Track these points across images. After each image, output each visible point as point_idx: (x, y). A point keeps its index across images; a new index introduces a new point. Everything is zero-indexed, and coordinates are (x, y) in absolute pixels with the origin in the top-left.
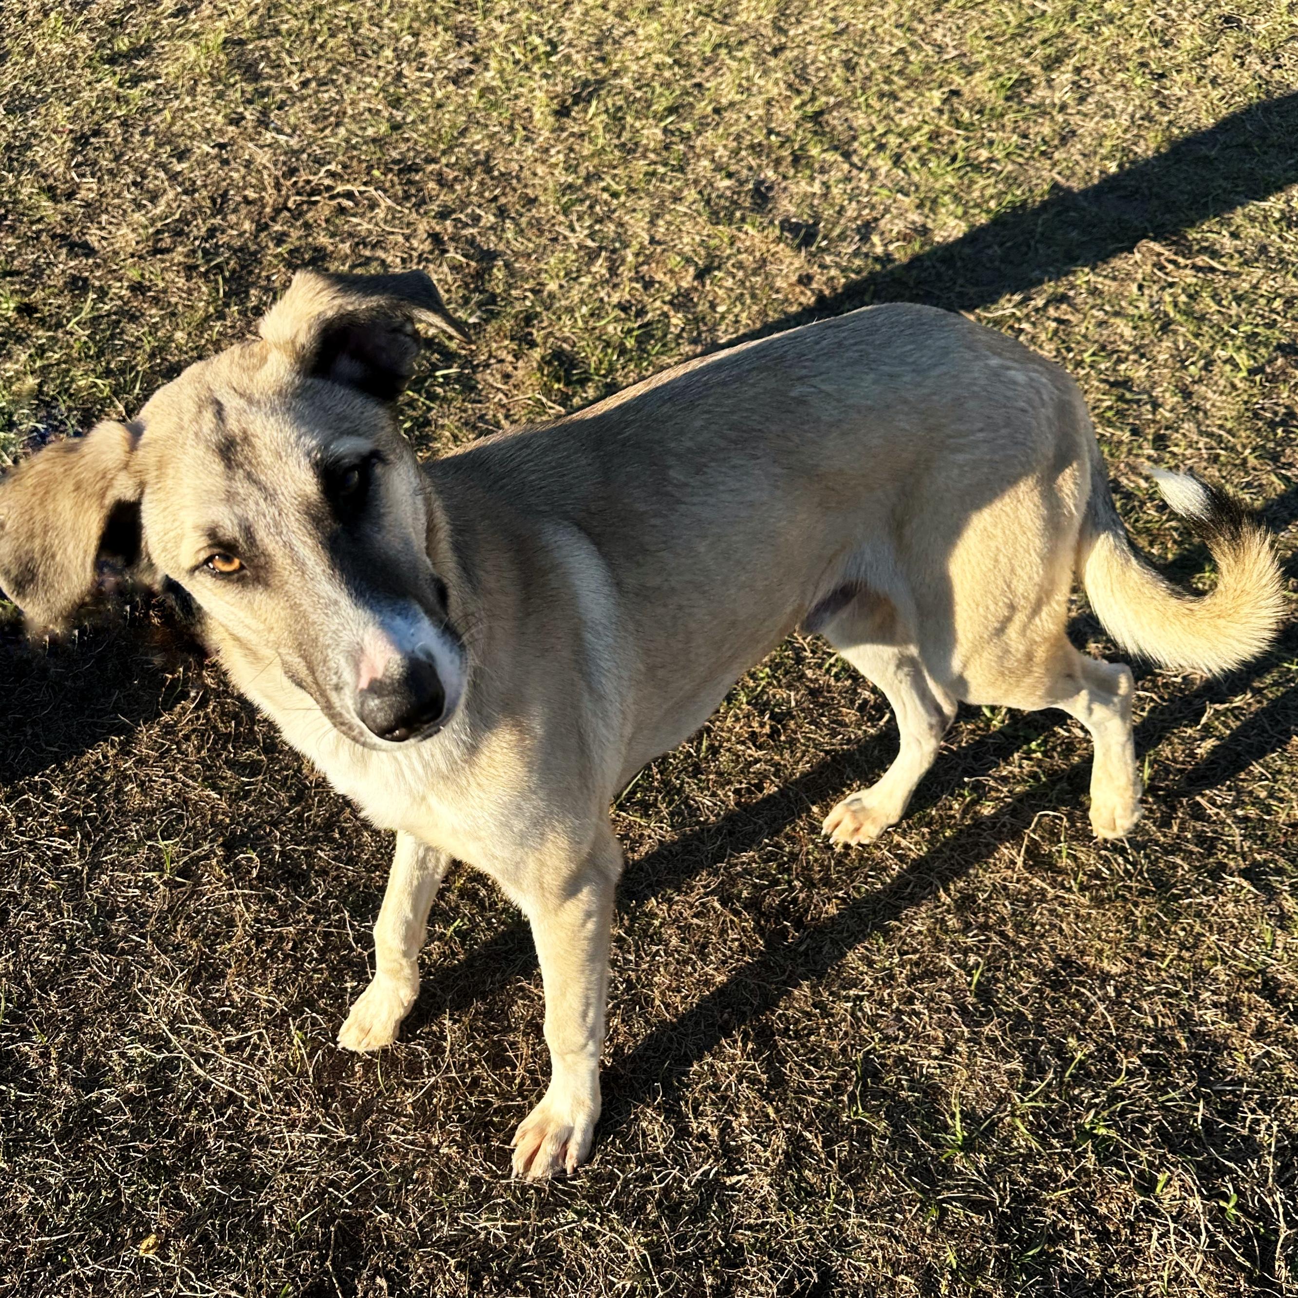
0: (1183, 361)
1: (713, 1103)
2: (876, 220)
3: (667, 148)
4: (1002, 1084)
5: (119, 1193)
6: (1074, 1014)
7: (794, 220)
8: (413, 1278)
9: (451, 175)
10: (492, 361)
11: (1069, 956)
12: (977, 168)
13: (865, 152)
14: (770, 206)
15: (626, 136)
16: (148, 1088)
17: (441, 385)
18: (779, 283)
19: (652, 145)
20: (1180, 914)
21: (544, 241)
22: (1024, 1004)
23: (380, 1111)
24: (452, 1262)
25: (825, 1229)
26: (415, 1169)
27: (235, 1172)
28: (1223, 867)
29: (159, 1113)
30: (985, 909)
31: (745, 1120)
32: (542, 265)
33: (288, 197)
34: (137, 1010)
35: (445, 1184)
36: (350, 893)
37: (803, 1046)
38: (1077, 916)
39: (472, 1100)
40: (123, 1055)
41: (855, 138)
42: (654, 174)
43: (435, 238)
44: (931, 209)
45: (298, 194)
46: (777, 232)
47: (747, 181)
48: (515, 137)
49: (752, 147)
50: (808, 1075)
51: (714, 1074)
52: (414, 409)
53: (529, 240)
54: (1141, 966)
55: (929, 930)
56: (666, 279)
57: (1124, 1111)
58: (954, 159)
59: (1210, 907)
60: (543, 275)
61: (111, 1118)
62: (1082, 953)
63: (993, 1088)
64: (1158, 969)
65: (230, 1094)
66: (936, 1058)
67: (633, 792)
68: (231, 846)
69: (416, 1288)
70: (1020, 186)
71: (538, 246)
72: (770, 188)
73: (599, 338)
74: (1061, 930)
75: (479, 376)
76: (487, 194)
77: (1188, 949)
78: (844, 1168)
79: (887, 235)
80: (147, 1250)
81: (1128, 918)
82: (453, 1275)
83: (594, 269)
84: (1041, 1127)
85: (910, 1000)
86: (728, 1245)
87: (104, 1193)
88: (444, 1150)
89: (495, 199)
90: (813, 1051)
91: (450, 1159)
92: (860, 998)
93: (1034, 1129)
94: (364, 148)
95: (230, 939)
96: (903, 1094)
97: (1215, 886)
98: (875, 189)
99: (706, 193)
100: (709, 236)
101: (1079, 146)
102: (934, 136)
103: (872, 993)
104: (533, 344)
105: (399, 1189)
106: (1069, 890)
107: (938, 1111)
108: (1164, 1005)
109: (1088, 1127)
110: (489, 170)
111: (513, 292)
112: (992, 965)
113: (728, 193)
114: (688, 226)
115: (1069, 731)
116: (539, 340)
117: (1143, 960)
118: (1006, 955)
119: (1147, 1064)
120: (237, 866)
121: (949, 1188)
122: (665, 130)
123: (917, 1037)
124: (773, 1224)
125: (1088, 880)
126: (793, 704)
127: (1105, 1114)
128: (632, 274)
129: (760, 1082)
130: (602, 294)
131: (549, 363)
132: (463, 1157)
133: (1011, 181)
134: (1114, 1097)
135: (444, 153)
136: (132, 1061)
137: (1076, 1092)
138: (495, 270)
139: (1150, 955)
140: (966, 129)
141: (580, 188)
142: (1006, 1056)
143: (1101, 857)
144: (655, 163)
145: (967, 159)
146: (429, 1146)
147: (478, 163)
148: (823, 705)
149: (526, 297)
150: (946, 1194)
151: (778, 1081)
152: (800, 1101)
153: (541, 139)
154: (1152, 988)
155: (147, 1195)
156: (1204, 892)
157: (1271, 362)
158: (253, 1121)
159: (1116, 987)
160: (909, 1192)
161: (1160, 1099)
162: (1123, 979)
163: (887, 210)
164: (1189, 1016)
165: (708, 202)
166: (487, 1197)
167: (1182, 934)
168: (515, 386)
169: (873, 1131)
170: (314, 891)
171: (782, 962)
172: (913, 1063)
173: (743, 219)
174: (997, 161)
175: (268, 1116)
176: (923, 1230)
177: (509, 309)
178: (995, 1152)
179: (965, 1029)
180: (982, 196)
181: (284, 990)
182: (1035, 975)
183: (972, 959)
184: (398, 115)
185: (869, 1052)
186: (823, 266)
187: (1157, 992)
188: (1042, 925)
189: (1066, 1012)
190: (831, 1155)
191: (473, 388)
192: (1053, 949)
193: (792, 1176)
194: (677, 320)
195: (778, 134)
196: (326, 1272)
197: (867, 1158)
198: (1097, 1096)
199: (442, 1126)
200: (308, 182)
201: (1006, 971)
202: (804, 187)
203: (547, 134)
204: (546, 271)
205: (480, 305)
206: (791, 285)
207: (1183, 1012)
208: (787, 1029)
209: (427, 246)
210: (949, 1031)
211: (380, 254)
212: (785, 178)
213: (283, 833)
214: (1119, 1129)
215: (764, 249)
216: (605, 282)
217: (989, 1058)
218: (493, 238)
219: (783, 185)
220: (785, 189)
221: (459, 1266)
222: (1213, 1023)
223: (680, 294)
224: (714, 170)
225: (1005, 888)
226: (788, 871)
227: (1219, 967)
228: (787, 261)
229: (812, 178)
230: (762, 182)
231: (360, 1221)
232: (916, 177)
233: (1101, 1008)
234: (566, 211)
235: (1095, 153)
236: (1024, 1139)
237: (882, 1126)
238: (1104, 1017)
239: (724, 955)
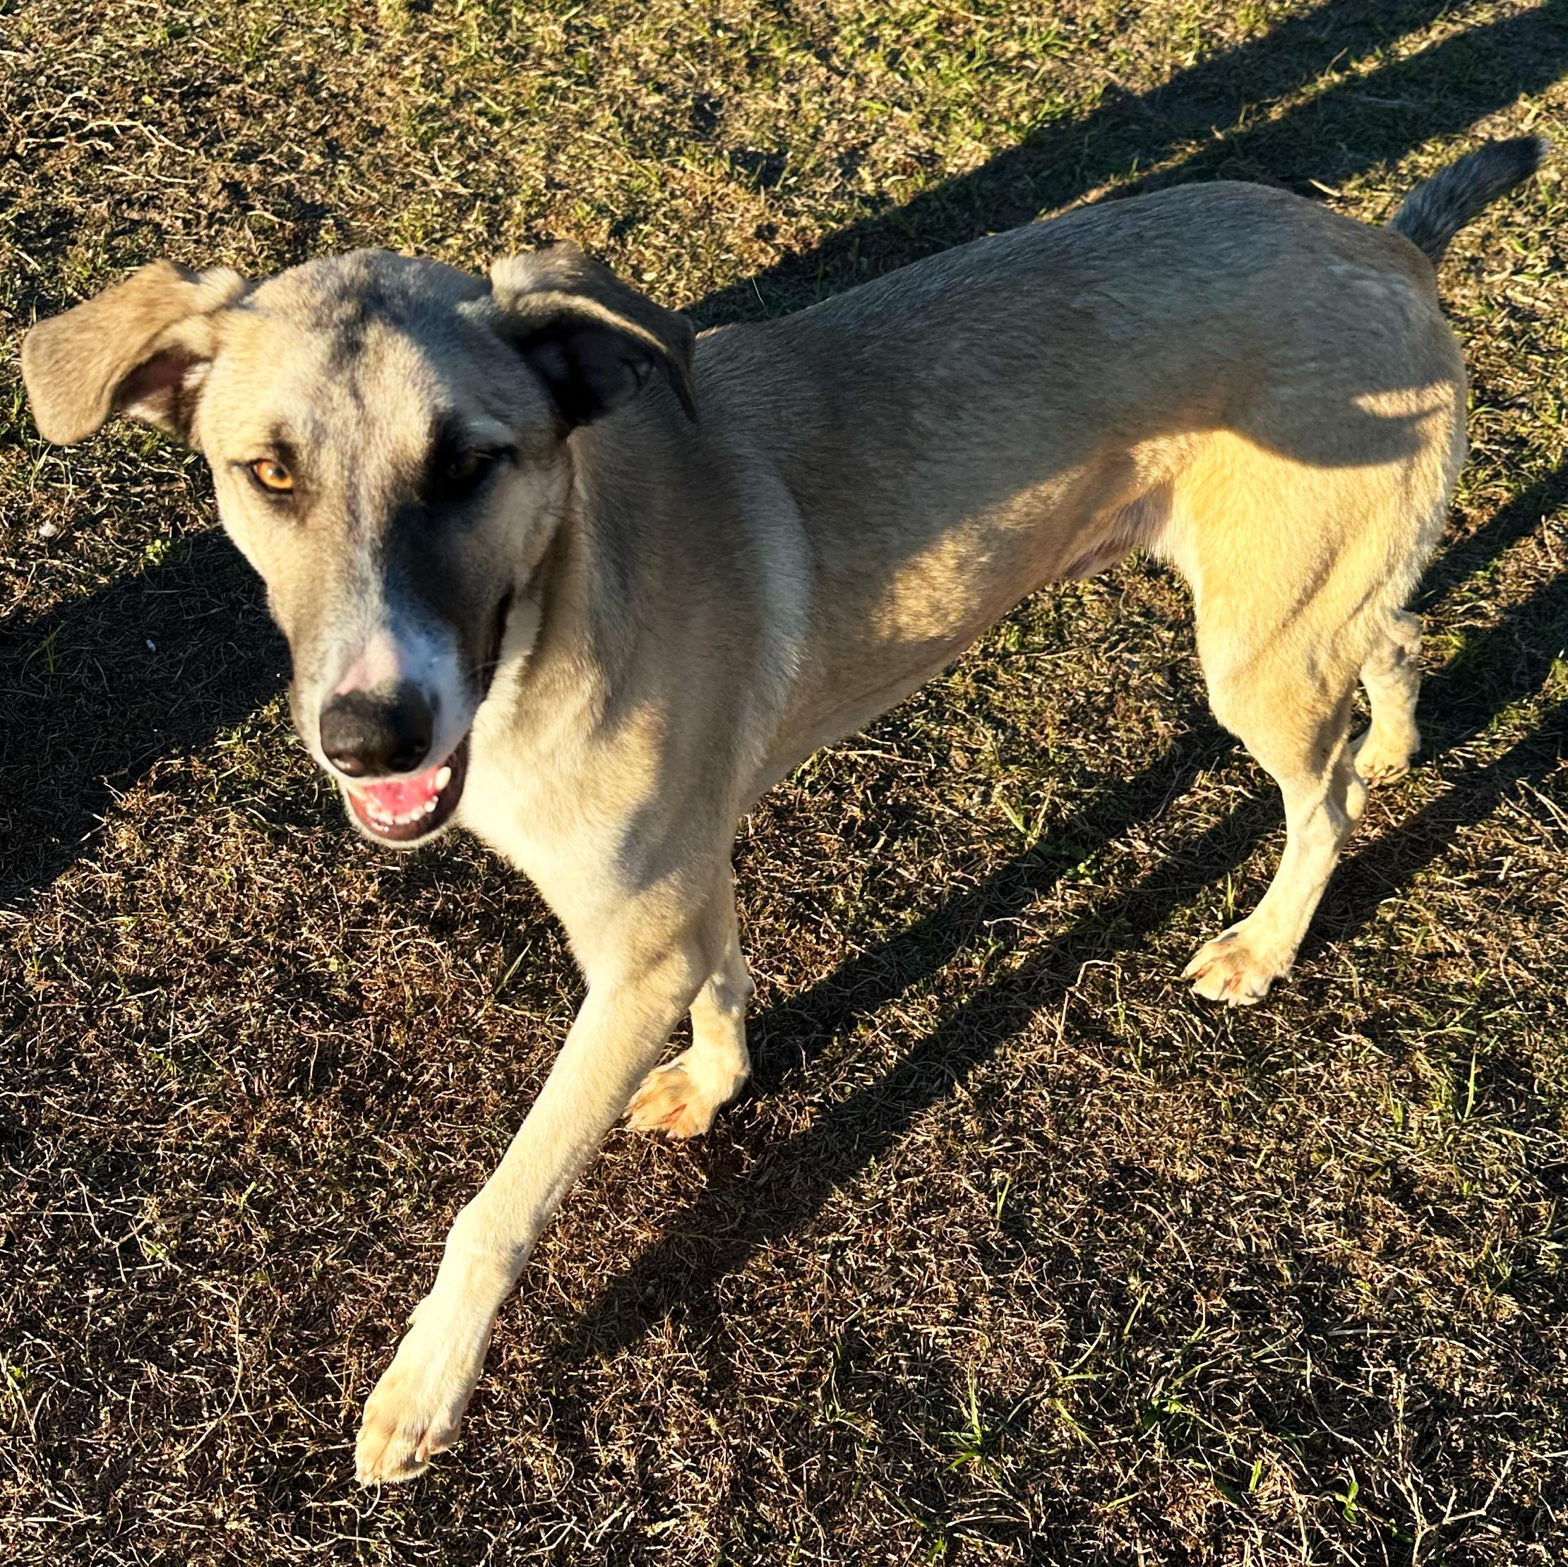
1: (631, 1419)
2: (865, 145)
3: (570, 52)
6: (1136, 1243)
7: (751, 149)
9: (258, 98)
11: (1130, 1160)
12: (1004, 67)
13: (849, 50)
14: (718, 130)
15: (512, 35)
18: (731, 238)
19: (549, 49)
20: (1279, 1091)
21: (393, 188)
22: (1068, 1235)
23: (137, 1475)
28: (1336, 1019)
30: (1016, 1103)
31: (676, 1439)
32: (391, 223)
33: (16, 140)
36: (93, 1155)
37: (762, 1322)
38: (1140, 1103)
39: (275, 1448)
41: (835, 31)
42: (551, 89)
43: (234, 190)
44: (939, 128)
45: (32, 134)
46: (727, 166)
47: (685, 96)
48: (351, 42)
49: (691, 47)
50: (766, 1364)
51: (632, 1377)
53: (372, 188)
54: (1226, 1168)
55: (938, 1139)
56: (570, 237)
57: (1206, 1376)
58: (971, 56)
60: (393, 237)
62: (1148, 1155)
63: (1026, 1359)
64: (1251, 1170)
66: (946, 1322)
67: (521, 974)
70: (1062, 90)
71: (385, 196)
72: (717, 105)
74: (1119, 1125)
76: (310, 125)
77: (1290, 1140)
78: (814, 1495)
79: (880, 166)
81: (1208, 1102)
83: (466, 227)
84: (1090, 1409)
85: (911, 1244)
88: (232, 1525)
89: (323, 130)
90: (775, 1328)
91: (241, 1537)
92: (841, 1246)
93: (1081, 1413)
94: (130, 64)
96: (900, 1378)
97: (1326, 1049)
98: (863, 102)
99: (624, 114)
100: (630, 175)
101: (1143, 32)
102: (945, 25)
103: (858, 1237)
106: (1129, 1068)
107: (950, 1400)
108: (1258, 1221)
109: (1155, 1403)
110: (313, 91)
112: (1023, 1182)
113: (657, 113)
114: (601, 161)
115: (1129, 845)
117: (1230, 1159)
118: (1043, 1166)
119: (1236, 1306)
121: (963, 1510)
122: (567, 27)
123: (920, 1296)
125: (1155, 1051)
126: (751, 831)
127: (1179, 1382)
128: (521, 231)
129: (698, 1381)
132: (259, 1533)
133: (1050, 83)
134: (1192, 1358)
135: (248, 68)
137: (1141, 1354)
138: (322, 232)
139: (1239, 1151)
140: (988, 14)
141: (446, 112)
142: (1043, 1311)
143: (1171, 1019)
144: (554, 74)
145: (990, 56)
146: (210, 1520)
147: (297, 81)
148: (793, 830)
150: (958, 1519)
151: (724, 1377)
152: (755, 1403)
153: (390, 44)
154: (1243, 1197)
156: (1312, 1058)
159: (1193, 1200)
160: (907, 1520)
161: (1255, 1355)
162: (1202, 1187)
163: (880, 132)
164: (1292, 1233)
165: (629, 127)
167: (1281, 1118)
169: (853, 1437)
171: (732, 1203)
172: (915, 1333)
173: (679, 151)
174: (1031, 57)
178: (1029, 1450)
179: (986, 1278)
180: (1011, 107)
182: (1083, 1192)
183: (997, 1175)
184: (182, 16)
185: (853, 1323)
186: (791, 213)
187: (1249, 1203)
188: (1093, 1122)
189: (1126, 1240)
190: (796, 1478)
192: (1108, 1152)
193: (741, 1514)
195: (727, 28)
197: (848, 1477)
198: (1168, 1357)
199: (229, 1489)
200: (47, 116)
201: (1044, 1189)
202: (765, 102)
203: (399, 37)
206: (747, 240)
207: (1286, 1229)
208: (739, 1301)
209: (221, 202)
210: (964, 1282)
211: (154, 215)
212: (738, 89)
214: (1198, 1403)
215: (708, 188)
216: (481, 244)
217: (1020, 1316)
218: (319, 186)
219: (736, 99)
220: (739, 105)
222: (1327, 1241)
224: (637, 82)
225: (1043, 1071)
227: (1332, 1162)
228: (741, 206)
229: (776, 89)
230: (707, 97)
232: (920, 84)
233: (1172, 1232)
234: (425, 146)
235: (1166, 40)
236: (1068, 1429)
237: (869, 1429)
238: (1177, 1244)
239: (649, 1201)
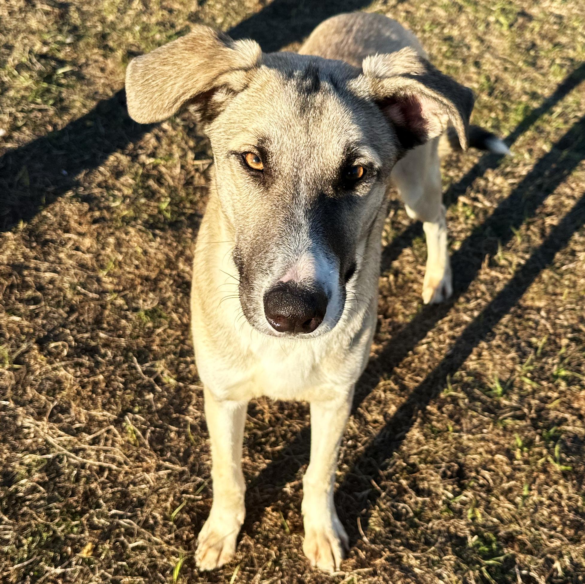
1: (375, 405)
4: (510, 364)
5: (55, 532)
6: (531, 327)
10: (90, 62)
16: (47, 475)
17: (63, 78)
24: (269, 509)
25: (452, 445)
27: (121, 503)
28: (573, 251)
29: (59, 487)
34: (20, 438)
37: (409, 369)
50: (416, 382)
52: (51, 93)
54: (553, 301)
56: (181, 8)
57: (569, 364)
59: (575, 268)
63: (506, 367)
64: (561, 300)
65: (100, 466)
68: (42, 343)
75: (85, 71)
78: (451, 416)
80: (87, 553)
83: (134, 6)
84: (535, 377)
87: (44, 535)
93: (532, 379)
96: (465, 378)
106: (509, 273)
107: (484, 383)
109: (555, 373)
111: (88, 24)
116: (115, 47)
117: (553, 297)
120: (50, 353)
121: (504, 413)
125: (516, 267)
127: (561, 365)
128: (159, 7)
129: (395, 390)
130: (145, 19)
134: (562, 358)
137: (544, 360)
139: (555, 294)
142: (508, 352)
143: (519, 256)
150: (503, 416)
154: (561, 308)
155: (72, 528)
156: (570, 262)
158: (122, 475)
159: (545, 312)
160: (486, 419)
162: (548, 307)
164: (582, 317)
168: (111, 74)
169: (459, 398)
170: (106, 354)
175: (130, 470)
176: (498, 434)
179: (485, 344)
181: (110, 408)
187: (565, 310)
189: (526, 327)
190: (442, 412)
191: (84, 78)
193: (427, 426)
198: (554, 360)
204: (104, 10)
205: (70, 32)
206: (255, 5)
213: (71, 330)
214: (570, 371)
223: (192, 15)
233: (543, 321)
236: (529, 385)
237: (461, 395)
238: (545, 325)
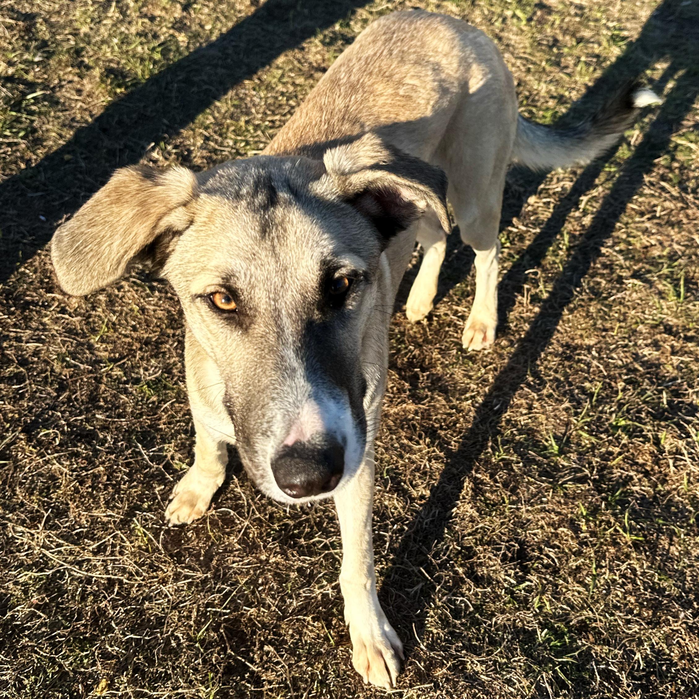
0: (490, 20)
1: (420, 477)
5: (61, 666)
6: (582, 370)
8: (287, 638)
10: (63, 83)
11: (567, 343)
16: (47, 596)
17: (33, 104)
20: (612, 305)
22: (557, 373)
23: (218, 553)
24: (309, 619)
25: (510, 521)
26: (258, 577)
27: (136, 624)
28: (620, 278)
29: (63, 609)
32: (71, 17)
34: (12, 552)
35: (281, 579)
37: (454, 431)
38: (564, 320)
39: (275, 526)
40: (16, 583)
51: (413, 462)
52: (21, 123)
54: (604, 337)
56: (163, 14)
57: (628, 411)
59: (624, 298)
60: (75, 23)
61: (29, 624)
62: (573, 339)
63: (560, 420)
64: (612, 336)
65: (109, 579)
66: (526, 414)
68: (29, 430)
69: (292, 643)
73: (134, 56)
75: (58, 94)
77: (622, 322)
78: (506, 485)
80: (102, 691)
81: (588, 315)
82: (313, 626)
83: (110, 15)
84: (593, 431)
86: (463, 548)
87: (48, 671)
88: (272, 560)
90: (460, 432)
91: (277, 564)
92: (472, 397)
93: (590, 432)
95: (59, 487)
96: (517, 438)
97: (622, 287)
103: (478, 392)
104: (88, 68)
105: (253, 592)
106: (554, 309)
107: (538, 441)
108: (623, 352)
109: (614, 423)
111: (58, 37)
116: (91, 64)
117: (604, 333)
119: (628, 383)
120: (40, 443)
121: (562, 477)
124: (481, 528)
127: (620, 414)
128: (138, 14)
129: (441, 458)
130: (123, 29)
131: (107, 76)
132: (285, 560)
134: (620, 405)
136: (25, 584)
137: (601, 408)
139: (605, 330)
142: (561, 402)
146: (261, 561)
149: (69, 40)
150: (562, 480)
154: (614, 346)
155: (82, 660)
156: (618, 291)
157: (535, 13)
158: (134, 590)
159: (596, 351)
160: (544, 485)
161: (642, 398)
162: (599, 346)
164: (636, 354)
166: (312, 576)
167: (616, 315)
168: (88, 96)
169: (511, 461)
170: (105, 440)
172: (516, 421)
175: (144, 583)
176: (559, 502)
177: (60, 49)
178: (576, 450)
179: (535, 395)
181: (115, 506)
182: (555, 357)
187: (617, 347)
189: (577, 371)
190: (496, 481)
191: (57, 103)
192: (558, 341)
193: (480, 500)
194: (182, 38)
196: (230, 656)
197: (515, 476)
198: (611, 407)
204: (76, 21)
205: (38, 48)
206: (247, 7)
207: (633, 353)
210: (526, 398)
213: (62, 412)
214: (630, 420)
216: (121, 21)
217: (552, 405)
218: (26, 5)
221: (314, 619)
222: (649, 354)
223: (176, 22)
225: (522, 317)
226: (403, 342)
227: (641, 326)
231: (237, 620)
233: (594, 363)
236: (587, 439)
237: (515, 458)
238: (598, 367)
239: (389, 397)
